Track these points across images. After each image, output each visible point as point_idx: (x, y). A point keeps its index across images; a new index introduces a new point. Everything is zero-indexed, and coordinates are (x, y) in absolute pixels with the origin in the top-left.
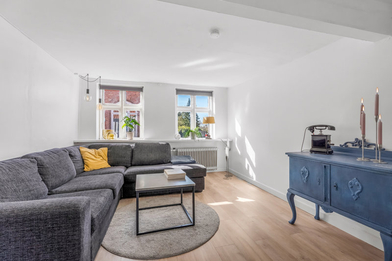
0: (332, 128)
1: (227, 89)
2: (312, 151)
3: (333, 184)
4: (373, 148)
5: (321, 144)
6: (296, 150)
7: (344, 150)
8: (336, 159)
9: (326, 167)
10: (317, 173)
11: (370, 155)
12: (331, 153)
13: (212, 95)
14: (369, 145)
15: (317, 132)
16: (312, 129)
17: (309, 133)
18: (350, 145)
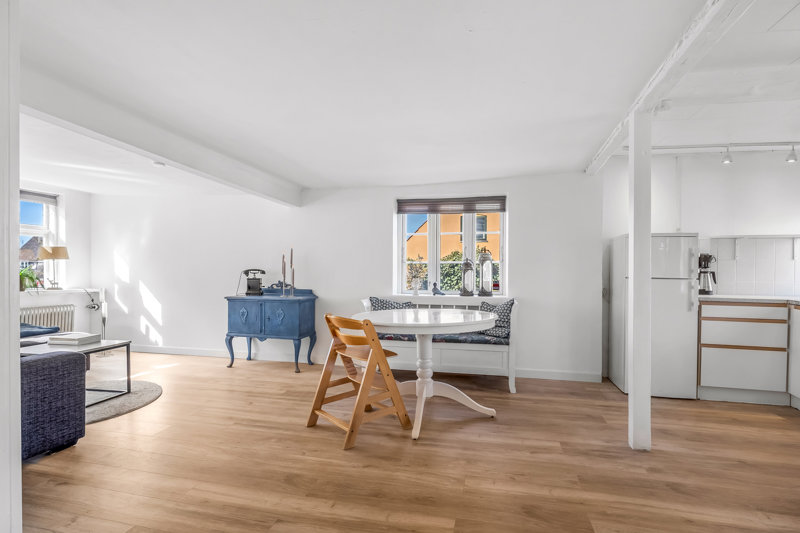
0: (263, 272)
1: (90, 195)
2: (247, 294)
3: (267, 315)
4: (289, 288)
5: (254, 287)
6: (233, 294)
7: (271, 291)
8: (264, 297)
9: (261, 304)
10: (254, 310)
11: (288, 292)
12: (262, 294)
13: (56, 203)
14: (287, 286)
15: (251, 276)
16: (247, 273)
17: (245, 277)
18: (275, 287)
